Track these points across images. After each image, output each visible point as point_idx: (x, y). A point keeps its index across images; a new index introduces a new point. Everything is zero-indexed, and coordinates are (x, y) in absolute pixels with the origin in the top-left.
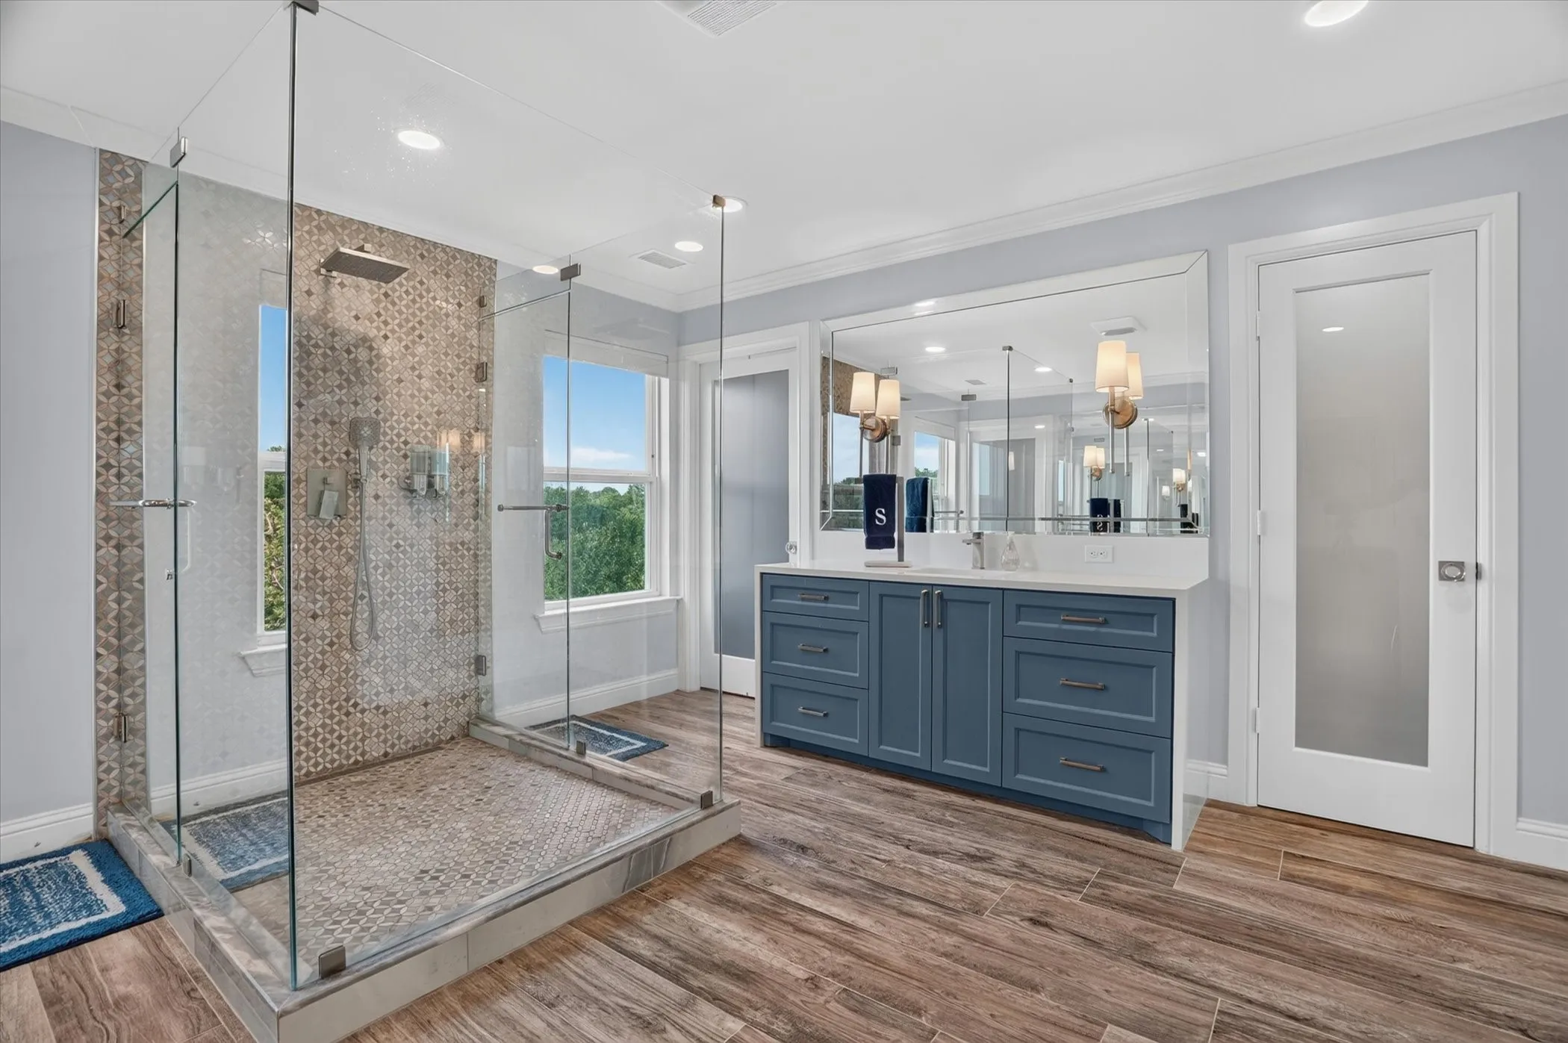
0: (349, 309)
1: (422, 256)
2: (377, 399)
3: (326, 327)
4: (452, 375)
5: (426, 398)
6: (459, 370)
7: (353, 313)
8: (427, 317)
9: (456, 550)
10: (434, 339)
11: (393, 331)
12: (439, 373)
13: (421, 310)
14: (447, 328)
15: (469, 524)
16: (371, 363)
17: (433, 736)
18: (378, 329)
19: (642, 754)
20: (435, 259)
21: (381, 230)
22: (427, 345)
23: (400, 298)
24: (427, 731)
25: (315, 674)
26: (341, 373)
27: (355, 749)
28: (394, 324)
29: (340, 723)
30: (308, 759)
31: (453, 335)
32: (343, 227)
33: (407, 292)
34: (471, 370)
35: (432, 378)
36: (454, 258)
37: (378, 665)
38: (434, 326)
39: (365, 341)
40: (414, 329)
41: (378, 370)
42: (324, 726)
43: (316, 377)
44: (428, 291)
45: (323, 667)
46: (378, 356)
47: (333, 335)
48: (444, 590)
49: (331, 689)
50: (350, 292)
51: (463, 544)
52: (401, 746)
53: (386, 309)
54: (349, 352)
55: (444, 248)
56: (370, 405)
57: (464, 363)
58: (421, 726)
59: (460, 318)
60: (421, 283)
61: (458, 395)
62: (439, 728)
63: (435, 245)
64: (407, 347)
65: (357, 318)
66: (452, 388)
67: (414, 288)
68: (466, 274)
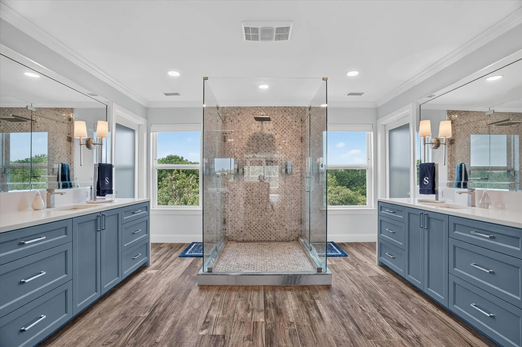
0: (267, 128)
1: (285, 111)
2: (274, 150)
3: (262, 134)
4: (294, 141)
5: (287, 148)
6: (296, 139)
7: (268, 129)
8: (287, 127)
9: (295, 189)
10: (289, 132)
11: (278, 132)
12: (290, 141)
13: (285, 125)
14: (292, 129)
15: (299, 182)
16: (272, 141)
17: (288, 238)
18: (274, 132)
19: (337, 256)
20: (289, 111)
21: (274, 107)
22: (287, 134)
23: (280, 123)
24: (286, 236)
25: (260, 217)
26: (265, 144)
27: (268, 237)
28: (278, 130)
29: (265, 230)
30: (258, 237)
31: (294, 130)
32: (266, 109)
33: (281, 121)
34: (299, 139)
35: (288, 143)
36: (294, 109)
37: (274, 217)
38: (289, 129)
39: (271, 136)
40: (283, 130)
41: (274, 143)
42: (261, 229)
43: (260, 146)
44: (287, 120)
45: (261, 215)
46: (274, 139)
47: (264, 135)
48: (292, 199)
49: (263, 221)
50: (267, 124)
51: (297, 187)
52: (279, 239)
53: (276, 127)
54: (267, 139)
55: (291, 108)
56: (272, 151)
57: (297, 137)
58: (285, 235)
59: (296, 125)
60: (285, 118)
61: (296, 146)
62: (290, 237)
63: (289, 107)
64: (281, 136)
65: (269, 130)
66: (294, 145)
67: (283, 120)
68: (298, 113)
